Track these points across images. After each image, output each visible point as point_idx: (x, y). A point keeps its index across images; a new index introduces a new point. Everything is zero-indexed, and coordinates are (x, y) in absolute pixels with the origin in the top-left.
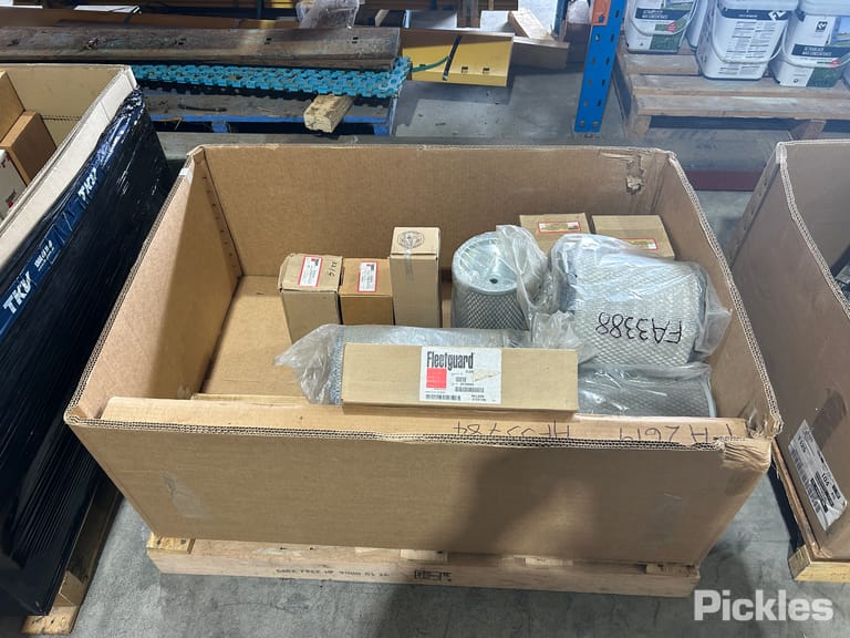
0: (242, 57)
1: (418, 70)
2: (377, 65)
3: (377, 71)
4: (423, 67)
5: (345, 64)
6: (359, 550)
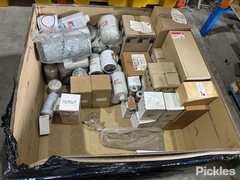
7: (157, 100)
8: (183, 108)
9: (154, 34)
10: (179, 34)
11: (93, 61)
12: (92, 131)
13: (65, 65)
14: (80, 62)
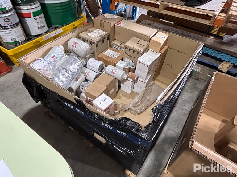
7: (147, 58)
8: (160, 53)
9: (107, 33)
10: (121, 23)
11: (86, 72)
12: (124, 114)
13: (73, 87)
14: (80, 79)
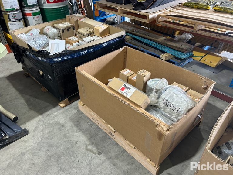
0: (157, 41)
1: (194, 56)
2: (182, 51)
3: (182, 52)
4: (196, 56)
5: (176, 49)
6: (103, 121)
8: (101, 38)
9: (72, 25)
10: (82, 19)
